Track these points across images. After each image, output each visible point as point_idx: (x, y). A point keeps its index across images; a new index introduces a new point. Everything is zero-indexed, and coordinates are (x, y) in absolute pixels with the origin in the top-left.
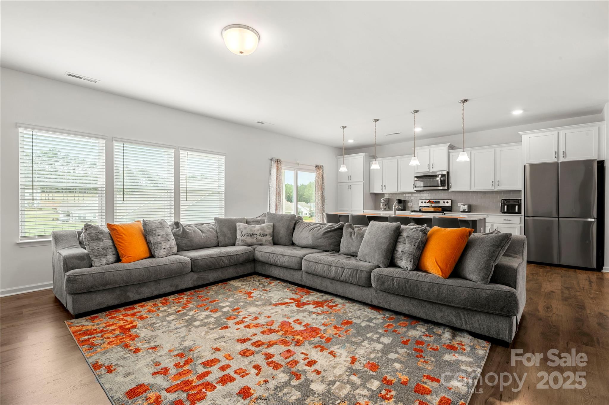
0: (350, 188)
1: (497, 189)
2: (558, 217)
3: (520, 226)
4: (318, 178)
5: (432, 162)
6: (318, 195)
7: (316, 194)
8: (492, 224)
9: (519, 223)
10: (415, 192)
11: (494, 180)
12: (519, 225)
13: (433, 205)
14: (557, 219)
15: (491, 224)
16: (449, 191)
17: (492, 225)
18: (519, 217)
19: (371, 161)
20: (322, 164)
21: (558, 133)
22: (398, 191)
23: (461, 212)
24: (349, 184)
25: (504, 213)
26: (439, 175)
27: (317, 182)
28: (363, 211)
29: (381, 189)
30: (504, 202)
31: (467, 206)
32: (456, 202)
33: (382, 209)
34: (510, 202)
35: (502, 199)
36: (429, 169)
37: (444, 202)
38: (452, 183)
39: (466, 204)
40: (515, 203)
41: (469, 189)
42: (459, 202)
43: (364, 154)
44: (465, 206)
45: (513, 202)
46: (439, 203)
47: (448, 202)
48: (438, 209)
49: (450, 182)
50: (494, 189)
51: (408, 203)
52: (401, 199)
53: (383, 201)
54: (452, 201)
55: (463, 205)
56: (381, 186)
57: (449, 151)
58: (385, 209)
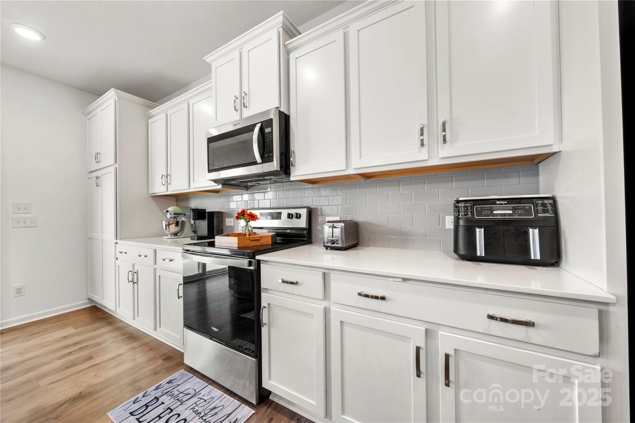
0: (97, 185)
1: (441, 156)
5: (245, 91)
10: (220, 186)
16: (292, 178)
19: (150, 117)
22: (191, 187)
23: (327, 249)
24: (99, 174)
26: (256, 125)
28: (117, 241)
29: (161, 184)
30: (469, 210)
31: (341, 228)
32: (321, 215)
33: (169, 236)
34: (495, 212)
35: (458, 202)
36: (239, 111)
37: (290, 216)
38: (296, 152)
39: (340, 222)
40: (520, 215)
41: (344, 167)
42: (329, 215)
43: (114, 92)
44: (335, 227)
45: (511, 212)
46: (281, 219)
47: (300, 215)
48: (259, 240)
49: (292, 148)
50: (427, 158)
51: (227, 219)
52: (205, 210)
53: (170, 215)
54: (311, 213)
55: (332, 224)
56: (162, 175)
57: (286, 43)
58: (176, 234)
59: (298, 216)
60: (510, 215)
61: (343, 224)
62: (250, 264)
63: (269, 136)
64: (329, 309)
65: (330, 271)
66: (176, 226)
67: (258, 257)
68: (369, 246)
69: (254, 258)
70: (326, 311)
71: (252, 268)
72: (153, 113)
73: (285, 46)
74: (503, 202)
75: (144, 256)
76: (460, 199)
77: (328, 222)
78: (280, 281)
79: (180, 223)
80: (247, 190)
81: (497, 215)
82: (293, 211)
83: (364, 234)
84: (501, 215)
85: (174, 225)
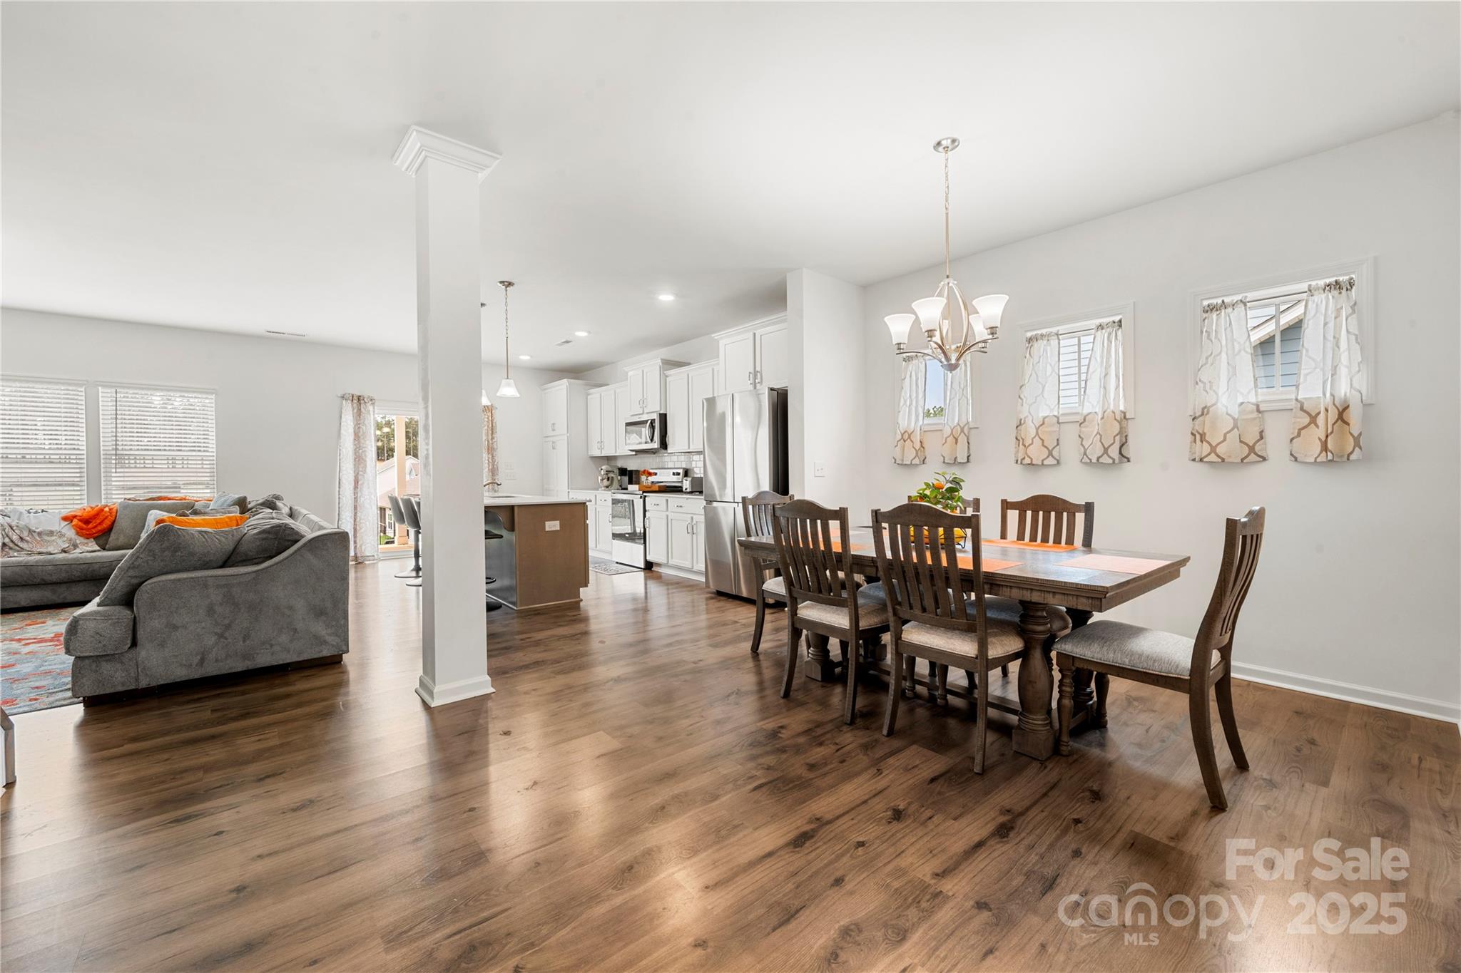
0: (554, 448)
5: (645, 396)
16: (668, 451)
19: (589, 394)
22: (616, 452)
24: (553, 439)
26: (647, 420)
28: (569, 491)
29: (597, 448)
33: (603, 488)
38: (669, 434)
41: (689, 447)
43: (567, 381)
47: (680, 473)
49: (667, 434)
52: (628, 468)
53: (604, 472)
56: (597, 442)
57: (663, 370)
58: (607, 487)
59: (678, 474)
66: (607, 480)
72: (591, 392)
73: (663, 373)
79: (610, 478)
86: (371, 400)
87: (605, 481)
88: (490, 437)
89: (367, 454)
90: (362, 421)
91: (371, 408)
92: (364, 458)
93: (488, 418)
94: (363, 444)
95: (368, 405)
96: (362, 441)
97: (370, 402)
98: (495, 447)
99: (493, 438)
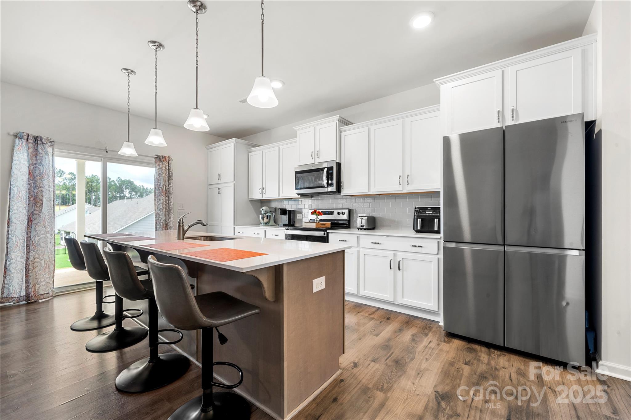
0: (219, 193)
1: (407, 189)
2: (504, 245)
3: (438, 259)
4: (160, 175)
5: (317, 149)
6: (160, 202)
7: (155, 200)
8: (395, 252)
9: (437, 253)
10: (299, 196)
11: (401, 175)
12: (436, 257)
13: (321, 217)
14: (501, 248)
15: (393, 252)
16: (342, 194)
17: (394, 254)
18: (436, 241)
19: (250, 152)
20: (167, 155)
21: (503, 72)
22: (279, 196)
23: (359, 229)
24: (220, 186)
25: (418, 231)
26: (324, 168)
27: (158, 182)
28: (234, 226)
29: (259, 193)
30: (418, 212)
31: (366, 219)
32: (356, 213)
33: (263, 224)
34: (427, 213)
35: (416, 208)
36: (314, 159)
37: (339, 213)
38: (344, 181)
39: (365, 216)
40: (435, 214)
41: (367, 191)
42: (360, 213)
43: (234, 140)
44: (363, 219)
45: (432, 213)
46: (333, 215)
47: (344, 213)
48: (325, 225)
49: (342, 180)
50: (402, 190)
51: (297, 215)
52: (286, 209)
53: (264, 212)
54: (350, 212)
55: (361, 217)
56: (260, 188)
57: (340, 128)
58: (266, 223)
59: (343, 213)
60: (431, 214)
61: (367, 218)
62: (324, 234)
63: (331, 175)
64: (360, 251)
65: (360, 235)
66: (267, 218)
67: (328, 231)
68: (380, 229)
69: (326, 231)
70: (358, 252)
71: (325, 236)
72: (253, 150)
73: (339, 129)
74: (430, 209)
75: (257, 234)
76: (416, 207)
77: (359, 216)
78: (338, 240)
79: (269, 217)
80: (312, 198)
81: (427, 214)
82: (341, 211)
83: (378, 223)
84: (429, 214)
85: (266, 218)
86: (50, 142)
87: (265, 219)
88: (167, 182)
89: (44, 194)
90: (39, 161)
91: (50, 150)
92: (40, 197)
93: (165, 167)
94: (40, 184)
95: (46, 146)
96: (39, 181)
97: (49, 144)
98: (171, 191)
99: (169, 184)
